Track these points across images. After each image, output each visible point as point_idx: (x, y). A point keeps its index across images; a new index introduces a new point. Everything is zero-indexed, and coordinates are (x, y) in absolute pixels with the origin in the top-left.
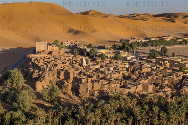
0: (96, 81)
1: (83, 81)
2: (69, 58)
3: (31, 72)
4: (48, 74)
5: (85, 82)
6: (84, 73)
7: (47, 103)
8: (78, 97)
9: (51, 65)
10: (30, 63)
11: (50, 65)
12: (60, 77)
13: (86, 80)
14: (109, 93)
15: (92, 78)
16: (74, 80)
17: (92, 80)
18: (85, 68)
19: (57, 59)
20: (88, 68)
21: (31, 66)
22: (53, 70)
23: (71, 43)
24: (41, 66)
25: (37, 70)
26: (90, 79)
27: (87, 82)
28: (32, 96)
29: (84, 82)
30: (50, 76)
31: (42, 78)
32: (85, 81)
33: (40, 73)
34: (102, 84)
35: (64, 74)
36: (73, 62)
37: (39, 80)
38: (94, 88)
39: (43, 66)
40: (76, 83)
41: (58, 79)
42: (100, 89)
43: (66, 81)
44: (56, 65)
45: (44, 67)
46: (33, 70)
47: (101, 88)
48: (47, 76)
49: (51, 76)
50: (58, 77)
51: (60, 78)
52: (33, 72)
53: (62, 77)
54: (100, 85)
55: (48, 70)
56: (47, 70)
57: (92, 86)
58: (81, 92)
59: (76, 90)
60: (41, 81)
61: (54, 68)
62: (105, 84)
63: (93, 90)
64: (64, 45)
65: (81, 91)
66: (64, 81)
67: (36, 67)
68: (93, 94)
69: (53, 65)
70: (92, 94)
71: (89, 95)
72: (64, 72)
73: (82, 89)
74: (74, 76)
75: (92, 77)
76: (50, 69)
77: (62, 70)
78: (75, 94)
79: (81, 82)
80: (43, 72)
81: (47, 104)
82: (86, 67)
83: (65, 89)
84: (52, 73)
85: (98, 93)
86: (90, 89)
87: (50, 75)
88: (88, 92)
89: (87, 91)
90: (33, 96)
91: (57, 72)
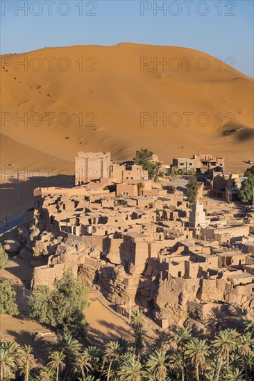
0: (213, 272)
1: (173, 271)
2: (165, 202)
3: (32, 239)
4: (76, 246)
5: (179, 275)
6: (186, 248)
7: (48, 330)
8: (154, 320)
9: (90, 220)
10: (36, 212)
11: (88, 218)
12: (108, 256)
13: (181, 268)
14: (245, 312)
15: (202, 264)
16: (150, 268)
17: (200, 269)
18: (198, 233)
19: (126, 203)
20: (209, 235)
21: (37, 221)
22: (90, 235)
23: (204, 163)
24: (62, 221)
25: (50, 234)
26: (194, 268)
27: (187, 276)
28: (5, 308)
29: (176, 276)
30: (80, 251)
31: (56, 256)
32: (180, 273)
33: (56, 242)
34: (229, 283)
35: (122, 247)
36: (172, 214)
37: (46, 264)
38: (203, 295)
39: (67, 220)
40: (154, 278)
41: (104, 262)
42: (220, 298)
43: (122, 269)
44: (103, 220)
45: (69, 224)
46: (41, 233)
47: (226, 297)
48: (71, 250)
49: (83, 251)
50: (103, 257)
51: (108, 261)
52: (38, 238)
53: (115, 257)
54: (224, 285)
55: (78, 233)
56: (75, 233)
57: (196, 290)
58: (161, 305)
59: (150, 299)
60: (52, 266)
61: (94, 228)
62: (241, 284)
63: (198, 301)
64: (181, 167)
65: (160, 303)
66: (116, 269)
67: (48, 223)
68: (196, 312)
69: (97, 220)
70: (195, 315)
71: (186, 315)
72: (121, 241)
73: (165, 296)
74: (150, 255)
75: (203, 260)
76: (84, 231)
77: (117, 235)
78: (146, 310)
79: (165, 276)
80: (63, 241)
81: (47, 335)
82: (202, 230)
83: (119, 294)
84: (88, 242)
85: (215, 310)
86: (190, 296)
87: (82, 248)
88: (184, 307)
89: (180, 303)
90: (7, 306)
91: (101, 241)
